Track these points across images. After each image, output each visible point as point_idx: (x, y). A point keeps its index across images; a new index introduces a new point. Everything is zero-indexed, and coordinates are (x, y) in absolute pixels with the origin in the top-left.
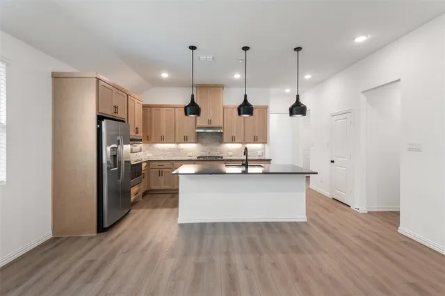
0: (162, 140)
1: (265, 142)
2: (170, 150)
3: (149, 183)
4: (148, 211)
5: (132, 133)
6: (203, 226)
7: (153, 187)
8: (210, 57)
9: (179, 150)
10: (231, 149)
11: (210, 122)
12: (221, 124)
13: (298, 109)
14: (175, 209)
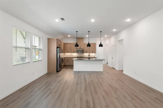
0: (68, 52)
1: (95, 53)
2: (69, 55)
3: (65, 63)
4: (66, 69)
5: (62, 51)
6: (79, 72)
7: (66, 64)
8: (81, 33)
9: (72, 55)
10: (86, 55)
11: (80, 47)
12: (83, 48)
13: (101, 45)
14: (72, 69)
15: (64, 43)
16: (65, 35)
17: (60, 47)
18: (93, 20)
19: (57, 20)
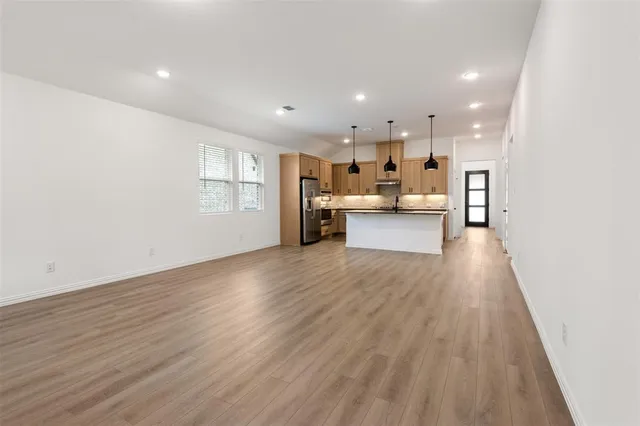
0: (349, 193)
1: (444, 193)
2: (356, 201)
5: (322, 187)
10: (411, 200)
11: (388, 175)
12: (398, 177)
15: (334, 166)
16: (333, 139)
17: (314, 175)
18: (360, 97)
19: (281, 112)
